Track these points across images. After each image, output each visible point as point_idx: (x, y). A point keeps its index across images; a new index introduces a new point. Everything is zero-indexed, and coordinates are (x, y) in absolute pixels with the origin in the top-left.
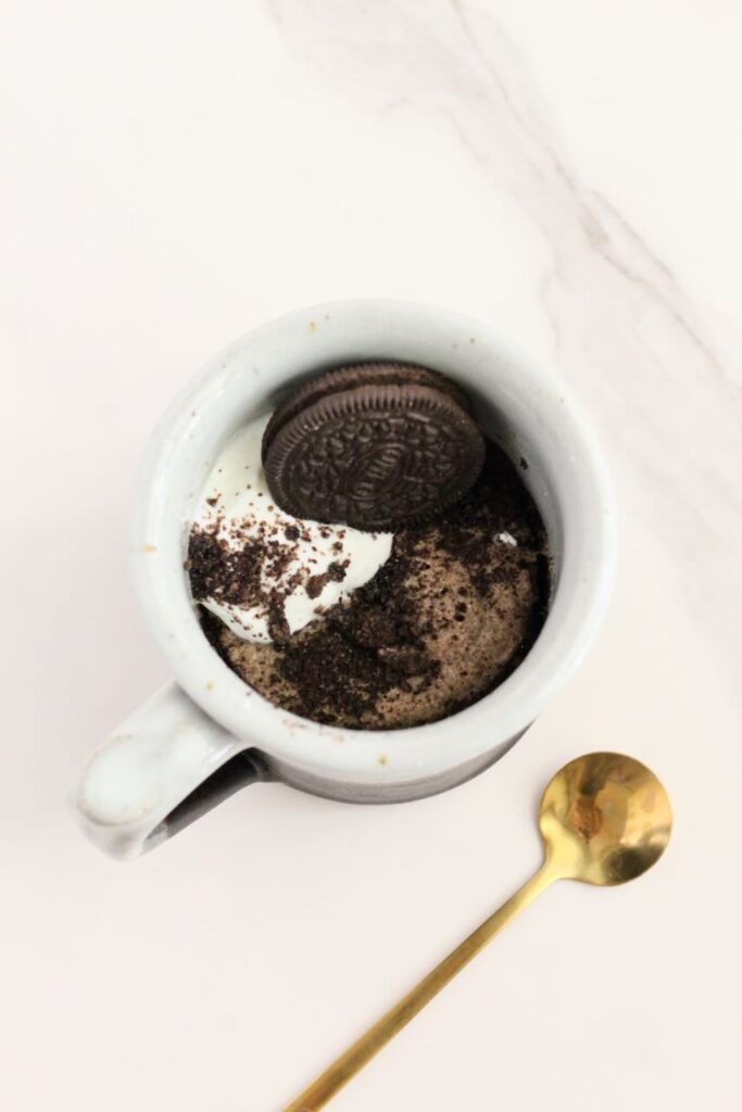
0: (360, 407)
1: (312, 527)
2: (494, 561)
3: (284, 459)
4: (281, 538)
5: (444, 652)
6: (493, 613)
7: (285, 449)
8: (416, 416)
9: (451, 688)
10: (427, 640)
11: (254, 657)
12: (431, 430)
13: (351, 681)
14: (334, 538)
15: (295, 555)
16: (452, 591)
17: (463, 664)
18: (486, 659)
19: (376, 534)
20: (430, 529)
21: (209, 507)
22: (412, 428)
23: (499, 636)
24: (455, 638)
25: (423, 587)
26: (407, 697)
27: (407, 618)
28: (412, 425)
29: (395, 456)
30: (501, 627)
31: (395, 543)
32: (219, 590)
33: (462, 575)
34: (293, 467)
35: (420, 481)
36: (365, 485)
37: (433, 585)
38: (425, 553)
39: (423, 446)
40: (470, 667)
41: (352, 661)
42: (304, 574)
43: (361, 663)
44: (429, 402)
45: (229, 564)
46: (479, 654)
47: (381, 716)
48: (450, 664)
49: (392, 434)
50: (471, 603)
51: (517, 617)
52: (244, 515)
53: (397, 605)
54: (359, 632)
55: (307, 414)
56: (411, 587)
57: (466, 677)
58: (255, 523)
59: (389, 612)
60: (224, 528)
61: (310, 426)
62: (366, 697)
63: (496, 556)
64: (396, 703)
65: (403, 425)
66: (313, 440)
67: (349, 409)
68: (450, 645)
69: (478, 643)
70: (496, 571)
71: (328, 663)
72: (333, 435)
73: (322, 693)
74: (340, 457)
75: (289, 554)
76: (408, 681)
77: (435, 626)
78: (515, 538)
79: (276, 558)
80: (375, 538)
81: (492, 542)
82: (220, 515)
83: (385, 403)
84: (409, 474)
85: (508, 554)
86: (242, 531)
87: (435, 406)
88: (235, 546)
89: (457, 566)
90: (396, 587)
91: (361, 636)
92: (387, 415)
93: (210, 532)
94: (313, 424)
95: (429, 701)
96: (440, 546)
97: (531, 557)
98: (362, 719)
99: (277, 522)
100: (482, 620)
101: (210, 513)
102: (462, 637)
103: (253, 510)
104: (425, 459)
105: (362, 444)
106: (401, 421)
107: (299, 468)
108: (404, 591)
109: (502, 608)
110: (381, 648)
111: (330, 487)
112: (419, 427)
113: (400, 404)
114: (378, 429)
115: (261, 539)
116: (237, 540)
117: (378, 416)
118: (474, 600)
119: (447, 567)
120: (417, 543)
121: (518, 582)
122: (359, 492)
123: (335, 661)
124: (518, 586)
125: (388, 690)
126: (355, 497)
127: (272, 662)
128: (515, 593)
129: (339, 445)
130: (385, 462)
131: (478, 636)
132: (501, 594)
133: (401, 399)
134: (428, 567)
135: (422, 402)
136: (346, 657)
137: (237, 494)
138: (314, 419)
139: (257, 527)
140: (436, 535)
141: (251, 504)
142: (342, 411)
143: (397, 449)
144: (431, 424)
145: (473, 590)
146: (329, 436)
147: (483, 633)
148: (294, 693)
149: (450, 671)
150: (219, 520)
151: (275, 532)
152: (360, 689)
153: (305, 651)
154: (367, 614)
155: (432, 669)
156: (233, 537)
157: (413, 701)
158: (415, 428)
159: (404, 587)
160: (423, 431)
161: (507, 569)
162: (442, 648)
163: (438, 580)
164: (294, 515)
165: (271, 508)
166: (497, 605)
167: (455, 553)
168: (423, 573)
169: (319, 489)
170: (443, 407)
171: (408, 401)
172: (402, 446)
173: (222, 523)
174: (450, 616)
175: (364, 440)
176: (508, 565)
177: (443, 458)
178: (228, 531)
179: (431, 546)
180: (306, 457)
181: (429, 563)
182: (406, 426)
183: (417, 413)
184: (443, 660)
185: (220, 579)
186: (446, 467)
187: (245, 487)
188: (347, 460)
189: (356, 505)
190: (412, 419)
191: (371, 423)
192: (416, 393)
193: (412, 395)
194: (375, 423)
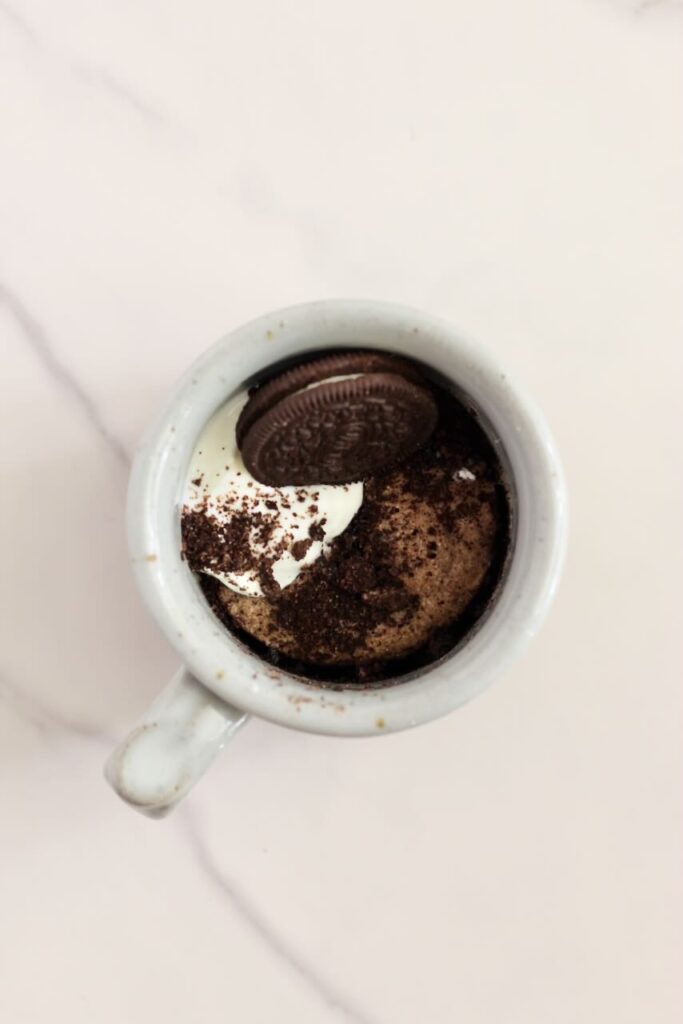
0: (322, 402)
1: (289, 491)
2: (457, 498)
3: (259, 450)
4: (262, 509)
5: (421, 587)
6: (461, 546)
7: (259, 442)
8: (373, 400)
9: (431, 617)
10: (405, 578)
11: (252, 610)
12: (389, 409)
13: (341, 622)
14: (309, 502)
15: (278, 522)
16: (422, 532)
17: (439, 595)
18: (460, 588)
19: (347, 486)
20: (395, 474)
21: (195, 487)
22: (371, 410)
23: (469, 565)
24: (430, 574)
25: (395, 530)
26: (393, 631)
27: (385, 561)
28: (371, 407)
29: (359, 432)
30: (470, 557)
31: (365, 491)
32: (214, 561)
33: (430, 515)
34: (268, 455)
35: (383, 443)
36: (333, 455)
37: (404, 527)
38: (393, 498)
39: (382, 420)
40: (446, 596)
41: (339, 606)
42: (289, 540)
43: (347, 606)
44: (383, 387)
45: (220, 536)
46: (453, 584)
47: (372, 650)
48: (428, 596)
49: (353, 417)
50: (441, 541)
51: (483, 545)
52: (228, 493)
53: (374, 549)
54: (343, 581)
55: (274, 413)
56: (384, 531)
57: (443, 606)
58: (238, 498)
59: (367, 556)
60: (212, 505)
61: (279, 422)
62: (355, 635)
63: (459, 493)
64: (383, 637)
65: (363, 409)
66: (283, 433)
67: (312, 404)
68: (426, 580)
69: (450, 574)
70: (459, 507)
71: (318, 610)
72: (301, 426)
73: (317, 638)
74: (309, 440)
75: (273, 523)
76: (392, 616)
77: (411, 565)
78: (473, 473)
79: (261, 527)
80: (346, 489)
81: (453, 480)
82: (206, 494)
83: (345, 394)
84: (372, 440)
85: (469, 489)
86: (227, 505)
87: (389, 389)
88: (223, 519)
89: (424, 507)
90: (371, 532)
91: (346, 584)
92: (347, 404)
93: (199, 510)
94: (281, 420)
95: (413, 631)
96: (406, 489)
97: (490, 489)
98: (355, 655)
99: (257, 495)
100: (452, 555)
101: (196, 493)
102: (436, 573)
103: (234, 488)
104: (385, 429)
105: (328, 429)
106: (361, 406)
107: (273, 455)
108: (379, 534)
109: (469, 541)
110: (364, 592)
111: (302, 461)
112: (376, 408)
113: (358, 395)
114: (340, 416)
115: (245, 512)
116: (224, 513)
117: (339, 406)
118: (443, 537)
119: (415, 508)
120: (385, 489)
121: (481, 515)
122: (329, 462)
123: (324, 608)
124: (481, 519)
125: (376, 627)
126: (325, 465)
127: (268, 613)
128: (479, 525)
129: (307, 433)
130: (349, 436)
131: (450, 568)
132: (466, 528)
133: (358, 390)
134: (397, 510)
135: (378, 388)
136: (334, 602)
137: (218, 475)
138: (281, 417)
139: (240, 502)
140: (401, 480)
141: (232, 483)
142: (307, 409)
143: (359, 426)
144: (388, 403)
145: (441, 528)
146: (297, 429)
147: (454, 565)
148: (291, 638)
149: (429, 602)
150: (205, 499)
151: (257, 503)
152: (350, 628)
153: (296, 602)
154: (348, 562)
155: (413, 603)
156: (220, 512)
157: (398, 633)
158: (374, 408)
159: (378, 530)
160: (381, 410)
161: (470, 505)
162: (420, 584)
163: (408, 522)
164: (273, 486)
165: (250, 485)
166: (464, 538)
167: (420, 494)
168: (393, 517)
169: (293, 465)
170: (396, 389)
171: (364, 390)
172: (363, 424)
173: (209, 502)
174: (423, 556)
175: (329, 425)
176: (470, 500)
177: (402, 424)
178: (215, 507)
179: (398, 490)
180: (279, 446)
181: (398, 507)
182: (365, 409)
183: (374, 398)
184: (421, 593)
185: (213, 552)
186: (404, 429)
187: (224, 468)
188: (315, 442)
189: (327, 470)
190: (370, 403)
191: (333, 412)
192: (371, 381)
193: (368, 384)
194: (337, 412)
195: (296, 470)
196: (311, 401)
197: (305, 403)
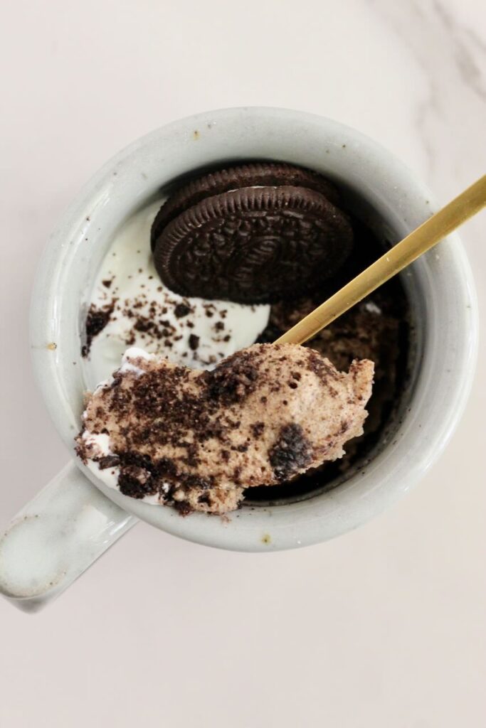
0: (240, 208)
1: (197, 303)
3: (171, 250)
4: (170, 316)
7: (172, 242)
8: (291, 213)
12: (304, 224)
14: (217, 318)
19: (255, 307)
21: (104, 289)
22: (288, 223)
28: (288, 220)
29: (272, 247)
31: (272, 312)
34: (179, 257)
35: (295, 264)
36: (244, 269)
39: (298, 237)
44: (303, 201)
49: (269, 229)
52: (136, 296)
55: (191, 213)
60: (119, 308)
61: (194, 224)
65: (280, 221)
66: (197, 235)
67: (230, 209)
72: (216, 231)
74: (222, 248)
78: (379, 308)
80: (253, 310)
81: (359, 312)
82: (115, 296)
83: (263, 203)
84: (285, 259)
85: (374, 322)
86: (134, 310)
87: (309, 204)
92: (264, 213)
93: (105, 311)
94: (197, 222)
97: (394, 324)
99: (166, 301)
101: (105, 294)
103: (144, 291)
104: (299, 248)
105: (242, 237)
106: (278, 218)
107: (184, 257)
111: (213, 270)
112: (294, 223)
113: (277, 204)
114: (257, 225)
115: (152, 318)
117: (256, 214)
120: (292, 313)
122: (239, 275)
126: (236, 279)
129: (222, 239)
130: (262, 250)
133: (278, 200)
135: (297, 202)
137: (130, 277)
138: (197, 217)
139: (148, 307)
141: (143, 286)
142: (223, 211)
143: (273, 240)
144: (304, 220)
146: (211, 233)
150: (114, 301)
151: (165, 311)
158: (291, 223)
160: (298, 225)
164: (182, 294)
165: (160, 289)
169: (203, 273)
170: (316, 205)
171: (284, 201)
172: (278, 238)
173: (117, 304)
175: (244, 234)
177: (316, 245)
178: (121, 310)
180: (191, 249)
182: (282, 222)
183: (291, 211)
186: (318, 252)
187: (137, 271)
188: (228, 250)
189: (237, 285)
190: (288, 216)
191: (249, 219)
192: (291, 193)
193: (288, 196)
194: (254, 221)
195: (206, 279)
196: (228, 204)
197: (222, 206)
